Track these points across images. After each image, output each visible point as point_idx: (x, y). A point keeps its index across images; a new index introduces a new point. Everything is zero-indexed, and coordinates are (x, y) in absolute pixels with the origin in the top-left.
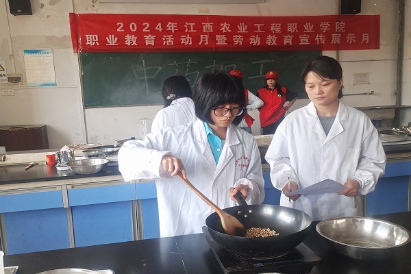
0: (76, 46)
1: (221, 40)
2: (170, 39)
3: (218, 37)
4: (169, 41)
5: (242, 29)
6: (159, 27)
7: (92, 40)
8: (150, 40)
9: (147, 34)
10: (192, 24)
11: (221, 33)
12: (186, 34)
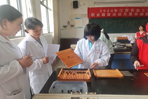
0: (88, 17)
1: (131, 14)
2: (115, 14)
3: (130, 13)
4: (114, 15)
5: (138, 10)
6: (112, 11)
7: (93, 15)
8: (109, 15)
9: (108, 13)
10: (122, 10)
11: (131, 12)
12: (120, 13)
